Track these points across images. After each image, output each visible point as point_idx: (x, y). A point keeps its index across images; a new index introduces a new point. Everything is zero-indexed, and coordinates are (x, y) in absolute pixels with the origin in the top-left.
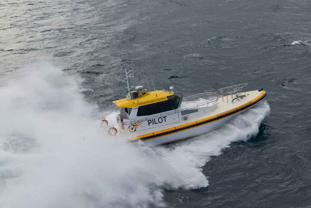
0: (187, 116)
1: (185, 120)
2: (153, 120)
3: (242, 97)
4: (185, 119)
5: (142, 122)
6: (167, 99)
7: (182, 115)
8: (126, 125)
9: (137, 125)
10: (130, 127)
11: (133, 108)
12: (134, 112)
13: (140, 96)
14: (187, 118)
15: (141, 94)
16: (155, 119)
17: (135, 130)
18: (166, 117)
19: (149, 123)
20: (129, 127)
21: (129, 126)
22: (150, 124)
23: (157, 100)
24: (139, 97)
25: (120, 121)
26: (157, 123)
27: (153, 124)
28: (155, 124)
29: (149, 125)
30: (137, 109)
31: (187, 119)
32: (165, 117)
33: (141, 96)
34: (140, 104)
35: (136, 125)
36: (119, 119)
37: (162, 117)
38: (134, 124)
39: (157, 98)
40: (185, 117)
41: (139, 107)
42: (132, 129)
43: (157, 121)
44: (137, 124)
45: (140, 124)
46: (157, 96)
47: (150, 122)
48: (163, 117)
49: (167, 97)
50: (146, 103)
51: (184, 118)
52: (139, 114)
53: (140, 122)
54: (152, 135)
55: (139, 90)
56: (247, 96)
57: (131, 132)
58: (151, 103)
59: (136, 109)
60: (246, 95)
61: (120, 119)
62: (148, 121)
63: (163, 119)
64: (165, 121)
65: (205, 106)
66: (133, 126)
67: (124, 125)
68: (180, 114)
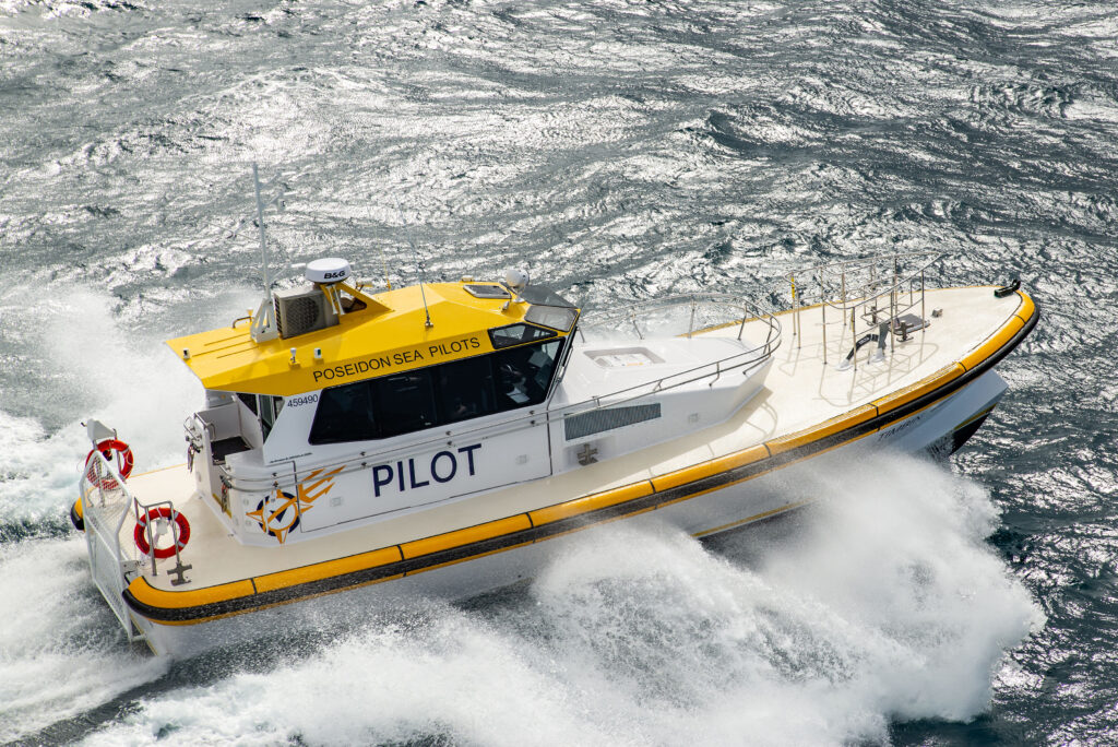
0: (598, 442)
1: (583, 463)
2: (400, 464)
3: (904, 328)
4: (587, 457)
5: (336, 479)
6: (487, 348)
7: (568, 438)
8: (245, 496)
9: (310, 495)
10: (268, 507)
11: (287, 400)
12: (296, 420)
13: (328, 319)
14: (595, 451)
15: (337, 310)
16: (411, 462)
17: (297, 522)
18: (479, 446)
19: (378, 484)
20: (260, 506)
21: (259, 498)
22: (381, 488)
23: (433, 349)
24: (324, 327)
25: (204, 457)
26: (427, 483)
27: (402, 488)
28: (414, 485)
29: (377, 494)
30: (315, 405)
31: (594, 460)
32: (470, 449)
33: (336, 322)
34: (329, 374)
35: (302, 494)
36: (198, 444)
37: (454, 451)
38: (292, 491)
39: (434, 336)
40: (586, 445)
41: (326, 393)
42: (279, 518)
43: (423, 473)
44: (306, 486)
45: (326, 491)
46: (429, 327)
47: (383, 475)
48: (461, 450)
49: (490, 332)
50: (369, 365)
51: (579, 455)
52: (321, 433)
53: (329, 476)
54: (395, 556)
55: (330, 284)
56: (932, 320)
57: (272, 533)
58: (395, 369)
59: (305, 401)
60: (928, 317)
61: (205, 443)
62: (376, 470)
63: (462, 459)
64: (472, 472)
65: (702, 385)
66: (285, 501)
67: (231, 492)
68: (559, 429)
